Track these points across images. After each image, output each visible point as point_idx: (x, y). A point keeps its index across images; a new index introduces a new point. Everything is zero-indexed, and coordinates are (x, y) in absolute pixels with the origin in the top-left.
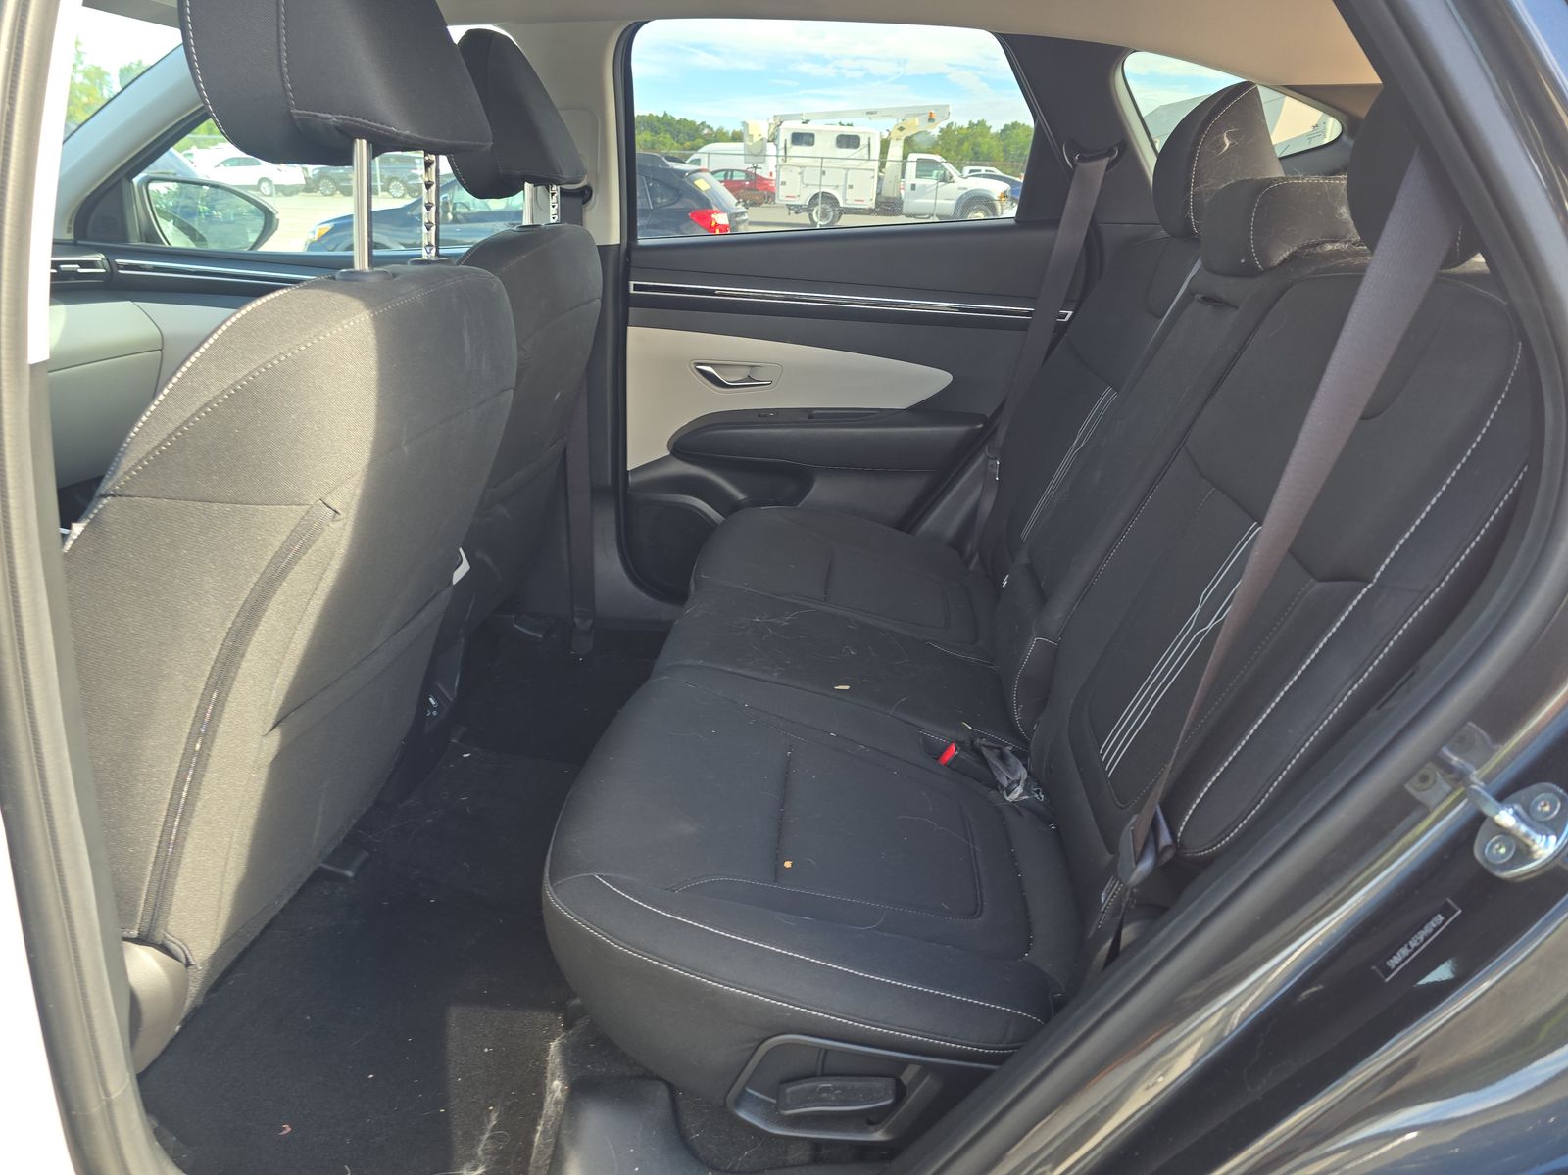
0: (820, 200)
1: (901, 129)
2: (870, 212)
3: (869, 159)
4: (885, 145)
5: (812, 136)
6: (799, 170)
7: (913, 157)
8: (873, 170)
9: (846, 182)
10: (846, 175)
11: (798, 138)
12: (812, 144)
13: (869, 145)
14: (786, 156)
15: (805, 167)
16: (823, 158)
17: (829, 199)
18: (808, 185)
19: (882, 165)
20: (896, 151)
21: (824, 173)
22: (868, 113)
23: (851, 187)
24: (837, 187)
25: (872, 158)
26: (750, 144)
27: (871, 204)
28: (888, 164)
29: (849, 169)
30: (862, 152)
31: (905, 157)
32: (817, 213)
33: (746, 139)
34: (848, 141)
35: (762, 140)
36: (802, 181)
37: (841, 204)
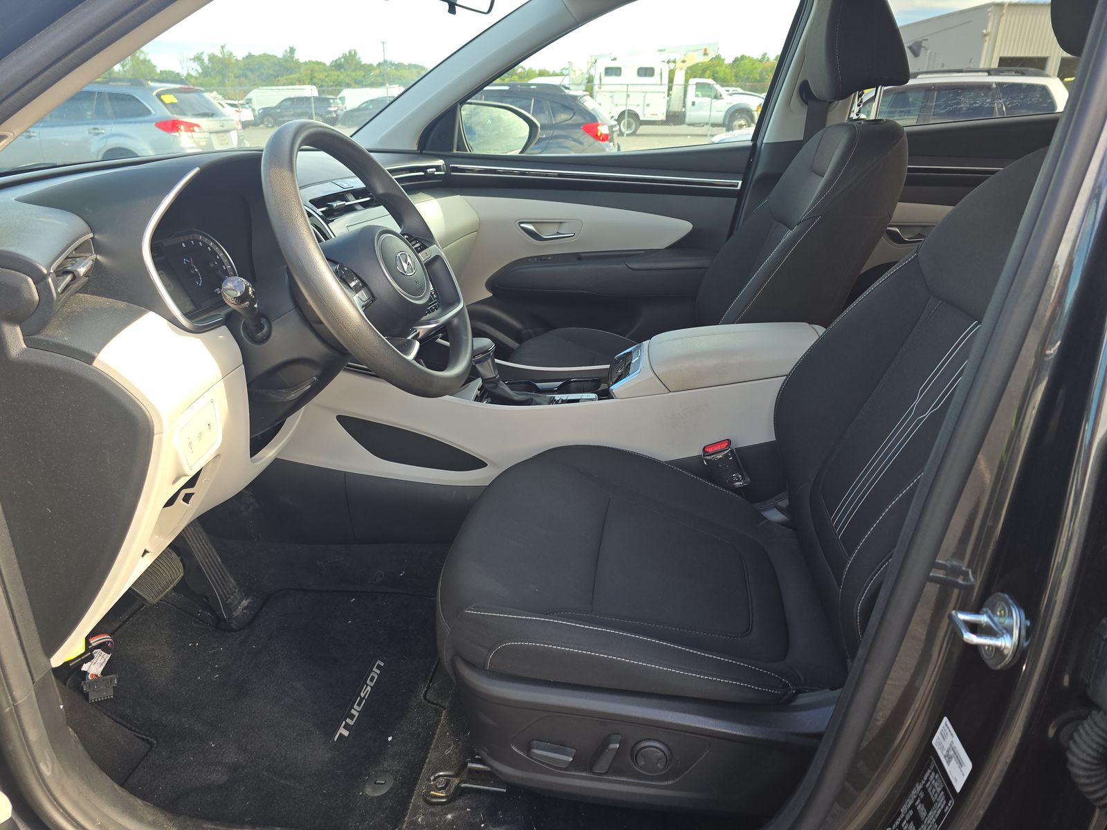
0: (626, 115)
1: (684, 62)
2: (662, 123)
3: (661, 84)
4: (672, 74)
5: (619, 69)
6: (610, 95)
7: (693, 81)
8: (664, 92)
9: (644, 100)
10: (645, 96)
11: (610, 71)
12: (620, 75)
13: (661, 74)
14: (601, 84)
15: (614, 92)
16: (628, 85)
17: (633, 115)
18: (617, 105)
19: (670, 89)
20: (679, 78)
21: (628, 96)
22: (659, 51)
23: (648, 105)
24: (638, 105)
25: (663, 83)
26: (574, 77)
27: (663, 117)
28: (674, 88)
29: (646, 92)
30: (655, 79)
31: (687, 81)
32: (624, 125)
33: (572, 73)
34: (646, 72)
35: (582, 73)
36: (613, 103)
37: (642, 118)
